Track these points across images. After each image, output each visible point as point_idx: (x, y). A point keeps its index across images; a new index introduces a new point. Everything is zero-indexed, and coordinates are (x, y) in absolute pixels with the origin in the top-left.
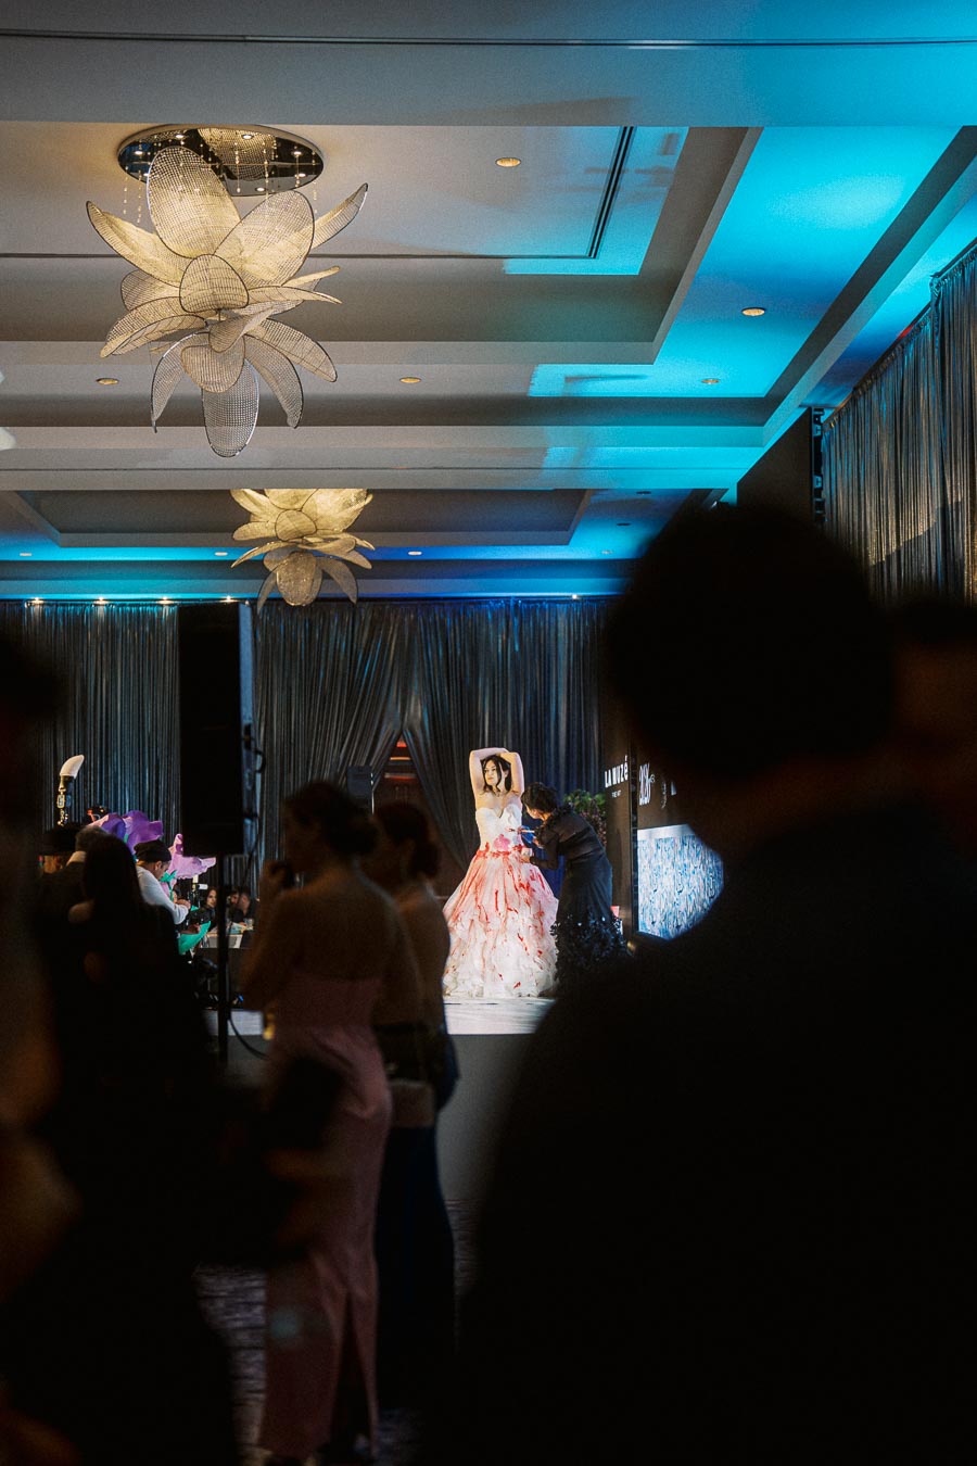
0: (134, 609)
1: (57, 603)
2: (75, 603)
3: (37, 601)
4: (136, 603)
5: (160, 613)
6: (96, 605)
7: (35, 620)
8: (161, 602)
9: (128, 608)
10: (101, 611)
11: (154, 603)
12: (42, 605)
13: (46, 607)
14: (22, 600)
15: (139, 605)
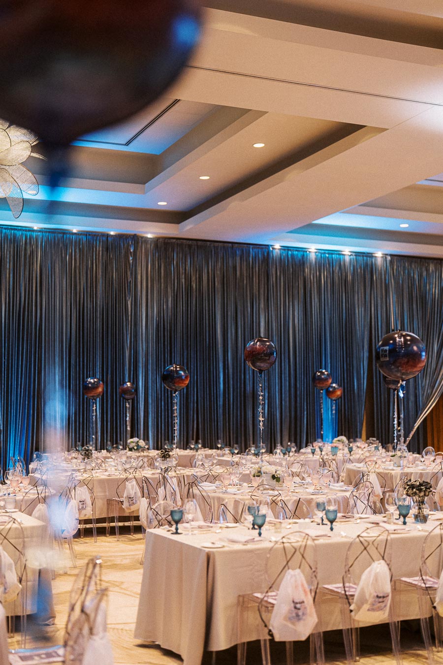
0: (330, 256)
1: (287, 249)
2: (298, 249)
3: (277, 246)
4: (331, 252)
5: (344, 260)
6: (310, 252)
7: (276, 260)
8: (343, 253)
9: (327, 255)
10: (313, 257)
11: (339, 253)
12: (280, 249)
13: (282, 251)
14: (268, 245)
15: (332, 254)
